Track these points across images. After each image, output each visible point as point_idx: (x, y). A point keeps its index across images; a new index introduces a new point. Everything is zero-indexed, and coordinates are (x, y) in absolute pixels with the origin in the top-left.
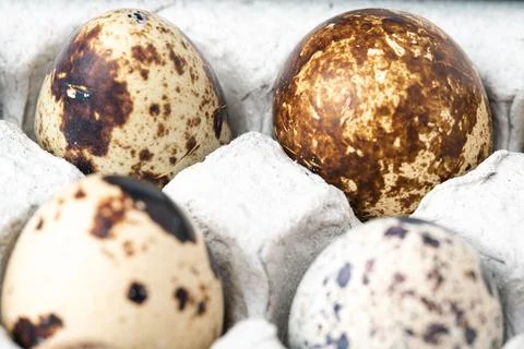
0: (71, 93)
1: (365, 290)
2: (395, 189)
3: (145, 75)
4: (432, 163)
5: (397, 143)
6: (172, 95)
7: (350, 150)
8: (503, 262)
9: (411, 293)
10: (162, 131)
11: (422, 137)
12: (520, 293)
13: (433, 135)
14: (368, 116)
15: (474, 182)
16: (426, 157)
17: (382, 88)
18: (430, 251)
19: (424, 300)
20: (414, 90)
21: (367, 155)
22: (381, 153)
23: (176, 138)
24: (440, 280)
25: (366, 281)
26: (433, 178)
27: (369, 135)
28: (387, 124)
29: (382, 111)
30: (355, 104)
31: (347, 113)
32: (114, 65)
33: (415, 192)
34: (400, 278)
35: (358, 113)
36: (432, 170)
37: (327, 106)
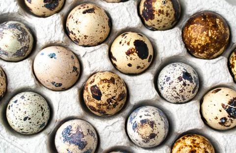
1: (169, 85)
3: (159, 15)
4: (205, 56)
5: (200, 50)
7: (191, 46)
9: (176, 92)
11: (205, 52)
13: (207, 52)
14: (197, 44)
16: (204, 54)
17: (202, 41)
18: (183, 87)
19: (177, 93)
20: (208, 44)
21: (193, 49)
22: (196, 50)
24: (182, 92)
25: (170, 84)
27: (195, 46)
28: (199, 47)
29: (200, 44)
30: (195, 40)
31: (193, 41)
32: (154, 11)
34: (175, 88)
35: (195, 42)
37: (191, 36)
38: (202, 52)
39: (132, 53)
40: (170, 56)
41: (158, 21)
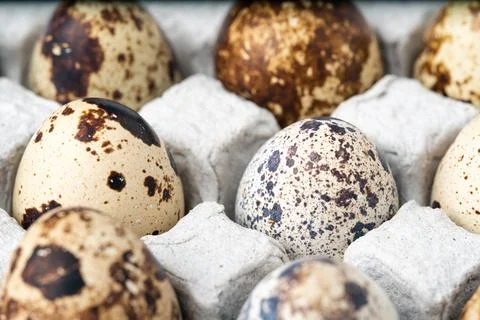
0: (57, 51)
2: (311, 110)
3: (112, 31)
4: (338, 87)
5: (310, 72)
6: (135, 47)
7: (274, 80)
8: (395, 154)
10: (128, 75)
11: (329, 67)
12: (410, 176)
13: (337, 65)
14: (286, 52)
15: (370, 99)
16: (332, 83)
17: (295, 30)
18: (337, 136)
20: (319, 32)
21: (287, 84)
22: (298, 81)
23: (139, 80)
24: (347, 157)
25: (290, 163)
26: (339, 99)
27: (288, 67)
28: (301, 58)
29: (296, 48)
30: (275, 44)
31: (269, 53)
32: (88, 26)
33: (326, 110)
34: (316, 157)
35: (278, 51)
36: (338, 93)
37: (255, 49)
38: (321, 77)
39: (100, 123)
40: (230, 136)
41: (121, 58)
